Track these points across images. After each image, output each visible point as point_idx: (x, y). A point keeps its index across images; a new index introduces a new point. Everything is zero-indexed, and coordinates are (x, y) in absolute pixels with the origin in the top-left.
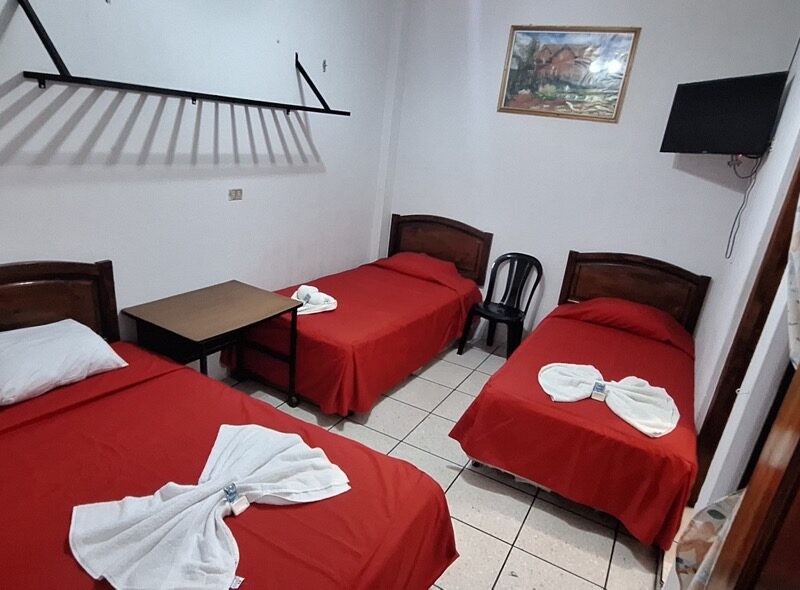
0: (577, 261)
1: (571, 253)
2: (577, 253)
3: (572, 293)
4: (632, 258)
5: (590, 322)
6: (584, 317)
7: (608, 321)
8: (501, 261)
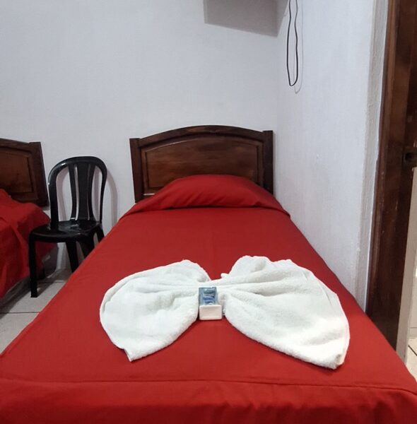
0: (140, 148)
1: (132, 141)
2: (137, 139)
3: (146, 186)
4: (194, 130)
5: (171, 208)
6: (164, 205)
7: (190, 201)
8: (57, 171)
